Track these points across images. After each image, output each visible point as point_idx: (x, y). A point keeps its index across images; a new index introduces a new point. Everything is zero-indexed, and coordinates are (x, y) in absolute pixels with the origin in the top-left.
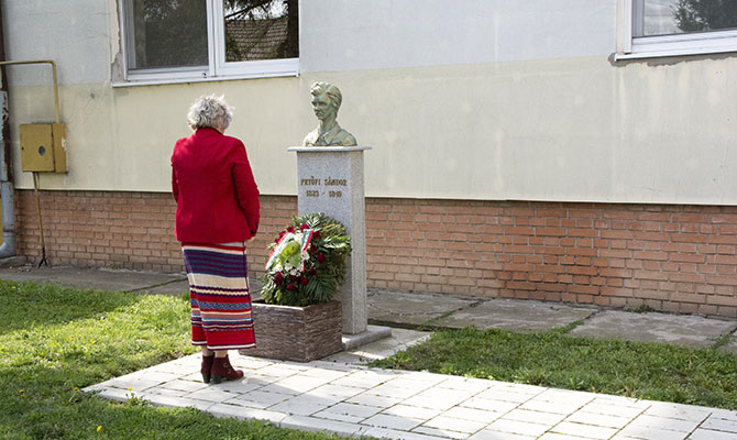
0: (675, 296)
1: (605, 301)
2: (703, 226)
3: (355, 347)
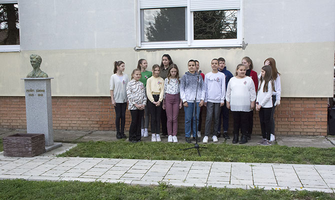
3: (50, 150)
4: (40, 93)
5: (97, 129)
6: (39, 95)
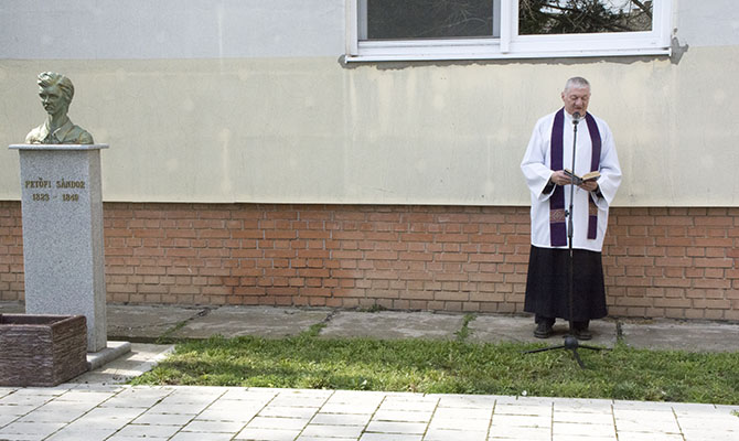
0: (407, 294)
1: (336, 302)
3: (100, 365)
4: (70, 191)
5: (221, 300)
6: (67, 198)
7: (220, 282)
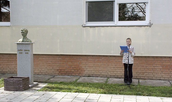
1: (81, 75)
2: (100, 59)
3: (32, 87)
5: (57, 74)
6: (26, 53)
7: (57, 70)
